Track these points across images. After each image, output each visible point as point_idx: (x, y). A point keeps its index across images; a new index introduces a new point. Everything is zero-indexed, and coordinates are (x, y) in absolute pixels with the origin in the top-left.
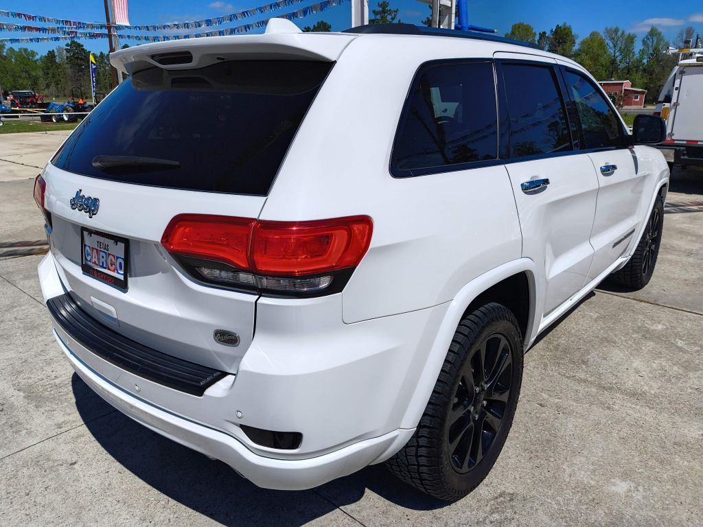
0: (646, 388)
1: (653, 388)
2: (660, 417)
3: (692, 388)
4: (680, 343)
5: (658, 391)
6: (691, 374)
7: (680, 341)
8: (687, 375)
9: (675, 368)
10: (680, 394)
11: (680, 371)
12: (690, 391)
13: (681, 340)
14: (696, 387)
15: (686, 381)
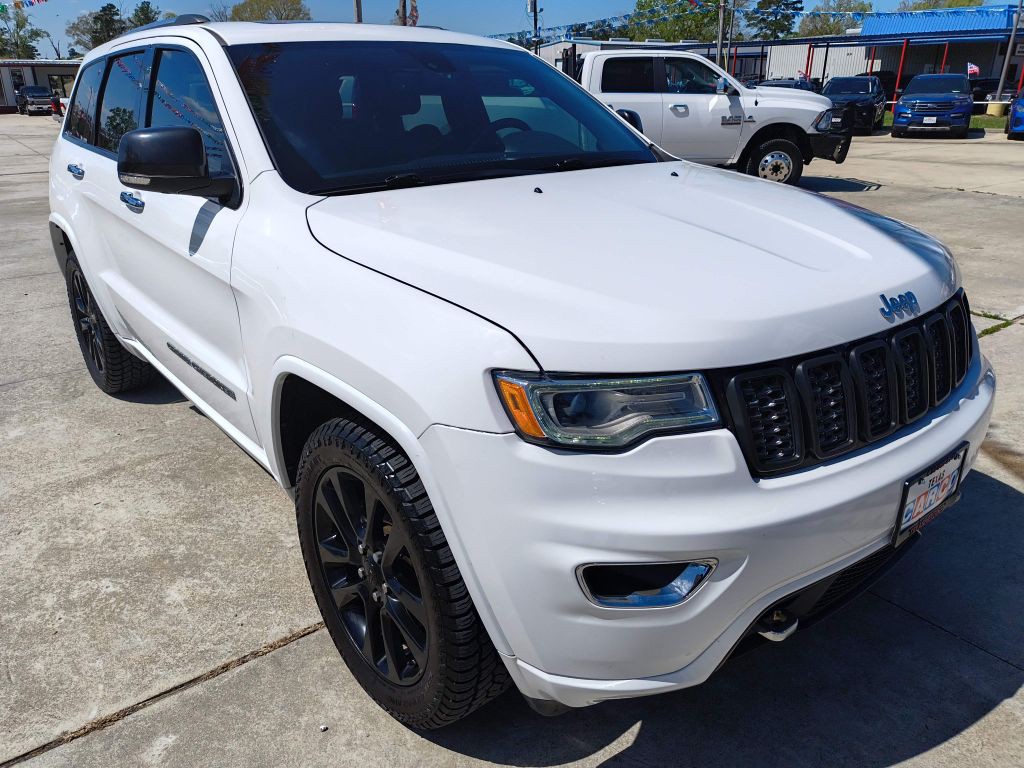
0: (77, 497)
1: (69, 503)
2: (32, 483)
3: (27, 529)
4: (107, 586)
5: (60, 502)
6: (44, 547)
7: (111, 589)
8: (47, 540)
9: (71, 540)
10: (34, 514)
11: (62, 541)
12: (26, 525)
13: (114, 594)
14: (22, 534)
15: (41, 533)
